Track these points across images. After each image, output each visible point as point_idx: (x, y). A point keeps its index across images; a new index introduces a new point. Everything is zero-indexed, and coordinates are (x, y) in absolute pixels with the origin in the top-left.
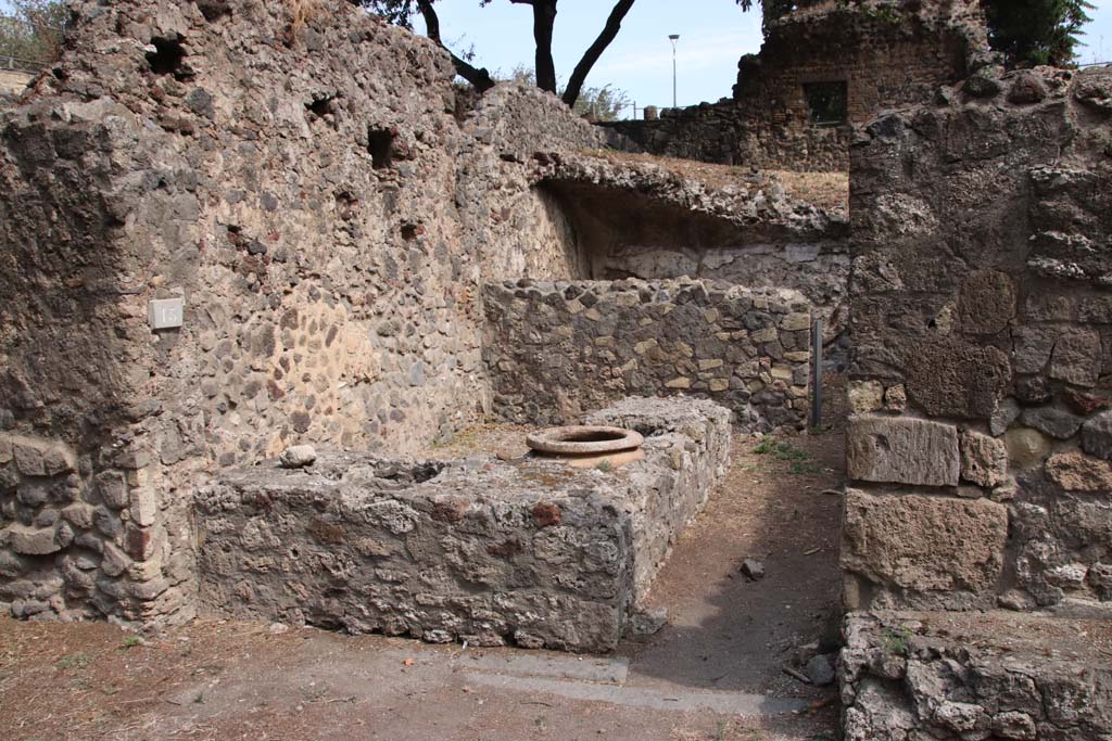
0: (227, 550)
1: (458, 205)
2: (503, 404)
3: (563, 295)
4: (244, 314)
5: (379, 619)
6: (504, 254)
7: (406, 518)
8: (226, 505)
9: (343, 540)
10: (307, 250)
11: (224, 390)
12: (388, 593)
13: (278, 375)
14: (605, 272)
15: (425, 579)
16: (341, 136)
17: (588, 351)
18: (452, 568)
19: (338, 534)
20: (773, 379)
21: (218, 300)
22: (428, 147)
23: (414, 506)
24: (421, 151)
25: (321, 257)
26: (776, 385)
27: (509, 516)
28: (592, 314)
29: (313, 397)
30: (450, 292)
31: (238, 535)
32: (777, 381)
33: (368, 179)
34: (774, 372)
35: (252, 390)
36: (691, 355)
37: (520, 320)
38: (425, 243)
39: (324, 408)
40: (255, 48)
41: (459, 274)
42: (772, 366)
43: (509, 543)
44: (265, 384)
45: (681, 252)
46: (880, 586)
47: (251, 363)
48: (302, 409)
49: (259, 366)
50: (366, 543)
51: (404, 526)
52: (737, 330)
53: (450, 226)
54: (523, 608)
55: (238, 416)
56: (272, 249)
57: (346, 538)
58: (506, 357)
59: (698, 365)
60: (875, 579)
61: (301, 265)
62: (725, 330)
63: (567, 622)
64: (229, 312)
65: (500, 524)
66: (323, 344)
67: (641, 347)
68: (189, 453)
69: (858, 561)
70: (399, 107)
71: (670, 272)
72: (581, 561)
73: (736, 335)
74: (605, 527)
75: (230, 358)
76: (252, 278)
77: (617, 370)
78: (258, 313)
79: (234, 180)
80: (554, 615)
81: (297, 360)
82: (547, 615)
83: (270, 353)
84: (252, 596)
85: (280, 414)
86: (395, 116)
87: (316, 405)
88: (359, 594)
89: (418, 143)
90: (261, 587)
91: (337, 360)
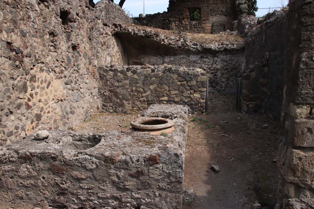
0: (12, 178)
1: (90, 39)
2: (106, 106)
3: (125, 70)
4: (15, 77)
5: (82, 204)
6: (105, 57)
7: (93, 163)
8: (11, 159)
9: (65, 172)
10: (39, 53)
11: (7, 107)
12: (85, 193)
13: (29, 100)
14: (133, 63)
15: (102, 187)
16: (50, 11)
17: (134, 89)
18: (113, 183)
19: (62, 170)
20: (195, 97)
21: (4, 71)
22: (80, 18)
23: (96, 158)
24: (78, 20)
25: (44, 56)
27: (138, 161)
28: (135, 76)
29: (42, 107)
30: (88, 69)
31: (17, 172)
32: (196, 98)
33: (60, 28)
34: (195, 95)
35: (19, 106)
36: (168, 89)
37: (111, 78)
38: (80, 52)
39: (47, 111)
41: (91, 63)
42: (194, 93)
43: (138, 172)
44: (24, 103)
45: (158, 57)
46: (305, 188)
47: (18, 96)
48: (39, 112)
49: (21, 97)
50: (75, 173)
51: (92, 166)
52: (183, 81)
53: (88, 47)
54: (144, 197)
55: (14, 116)
56: (25, 52)
57: (66, 171)
58: (107, 91)
59: (170, 93)
60: (302, 186)
61: (37, 58)
62: (179, 81)
63: (163, 202)
64: (9, 76)
65: (134, 164)
66: (46, 88)
67: (152, 87)
69: (296, 179)
70: (70, 3)
71: (154, 63)
72: (169, 178)
73: (183, 83)
75: (10, 94)
76: (17, 63)
77: (144, 95)
78: (20, 77)
79: (8, 24)
80: (157, 199)
81: (36, 94)
82: (154, 199)
83: (26, 92)
84: (24, 196)
85: (30, 115)
86: (69, 6)
87: (44, 110)
88: (73, 194)
89: (77, 17)
90: (28, 193)
91: (51, 93)
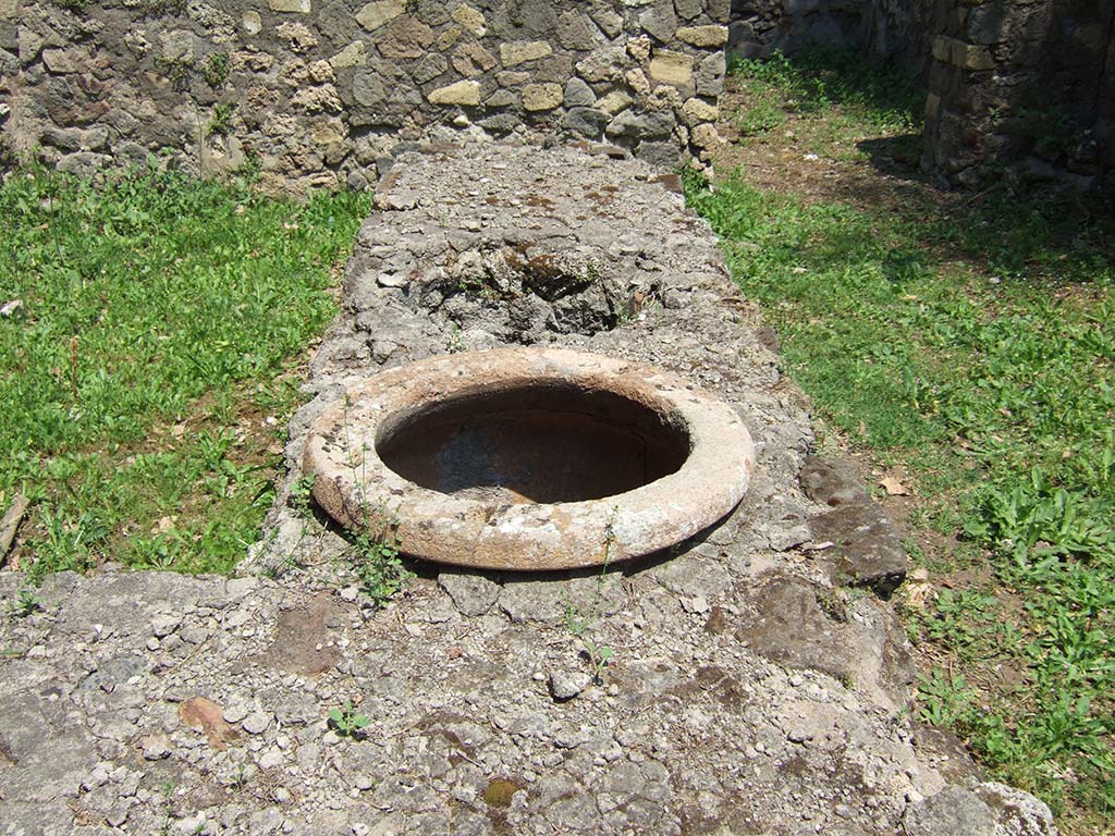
2: (66, 150)
17: (252, 26)
20: (654, 83)
26: (660, 96)
32: (660, 89)
34: (657, 70)
36: (483, 31)
42: (651, 56)
58: (59, 40)
59: (498, 54)
67: (373, 15)
77: (320, 67)
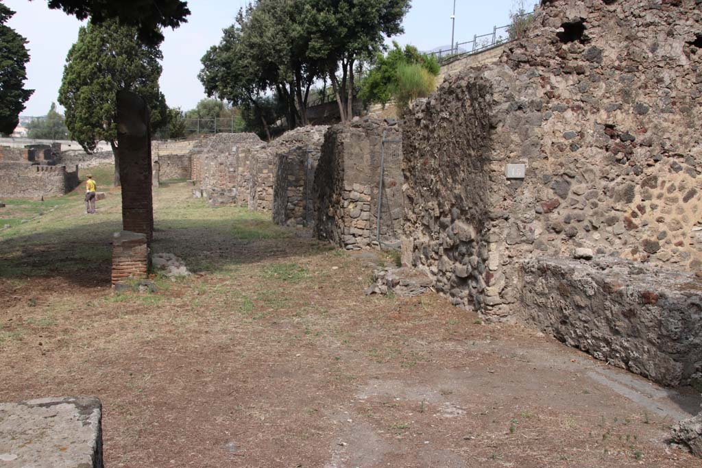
0: (530, 292)
4: (610, 176)
5: (578, 340)
7: (593, 288)
8: (532, 269)
9: (569, 295)
10: (673, 139)
11: (589, 218)
12: (582, 327)
13: (634, 215)
15: (596, 322)
18: (607, 319)
19: (567, 291)
21: (592, 167)
23: (597, 282)
25: (686, 144)
27: (632, 295)
29: (665, 232)
31: (534, 285)
35: (611, 222)
39: (675, 241)
40: (642, 14)
43: (630, 310)
44: (622, 218)
47: (612, 205)
48: (653, 239)
49: (618, 207)
50: (577, 298)
51: (591, 292)
54: (633, 349)
55: (599, 235)
56: (639, 138)
57: (570, 294)
61: (666, 148)
63: (651, 362)
64: (599, 174)
65: (628, 299)
66: (681, 200)
68: (524, 241)
72: (660, 328)
74: (683, 313)
75: (596, 201)
76: (620, 156)
78: (622, 177)
79: (613, 98)
80: (645, 356)
81: (654, 207)
82: (642, 355)
83: (629, 201)
84: (536, 317)
85: (632, 239)
87: (667, 238)
88: (572, 325)
90: (540, 313)
91: (694, 212)
